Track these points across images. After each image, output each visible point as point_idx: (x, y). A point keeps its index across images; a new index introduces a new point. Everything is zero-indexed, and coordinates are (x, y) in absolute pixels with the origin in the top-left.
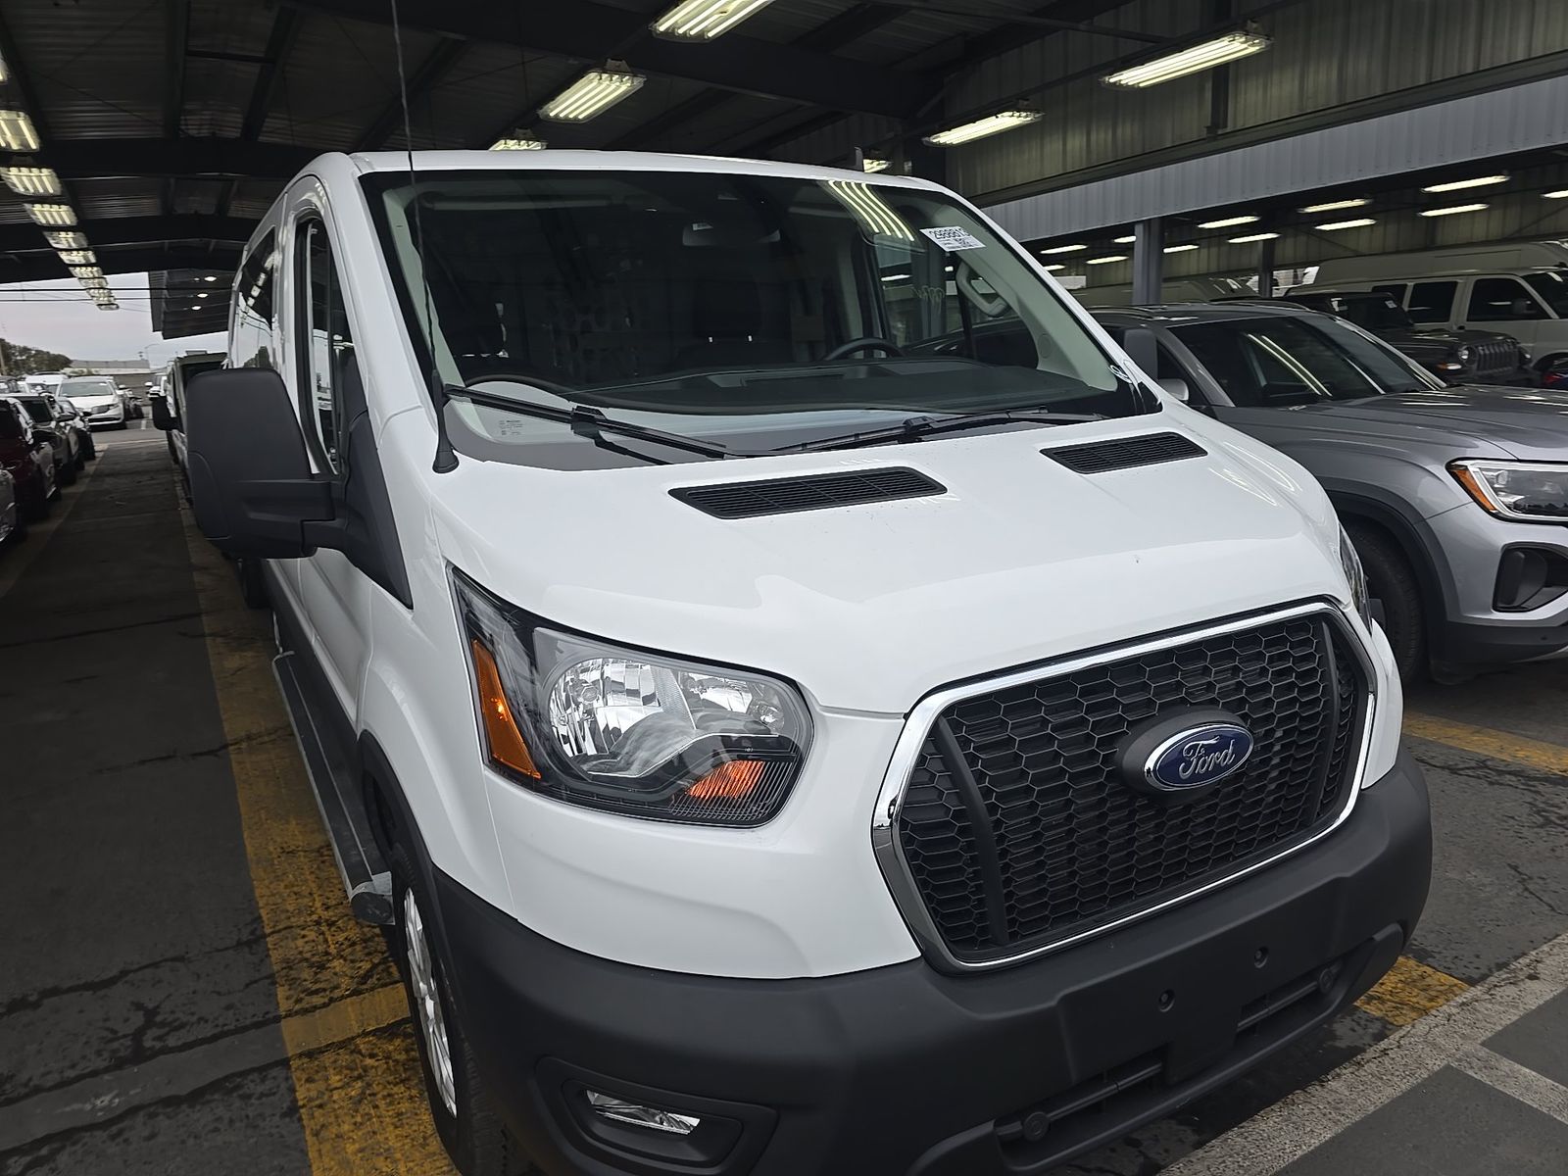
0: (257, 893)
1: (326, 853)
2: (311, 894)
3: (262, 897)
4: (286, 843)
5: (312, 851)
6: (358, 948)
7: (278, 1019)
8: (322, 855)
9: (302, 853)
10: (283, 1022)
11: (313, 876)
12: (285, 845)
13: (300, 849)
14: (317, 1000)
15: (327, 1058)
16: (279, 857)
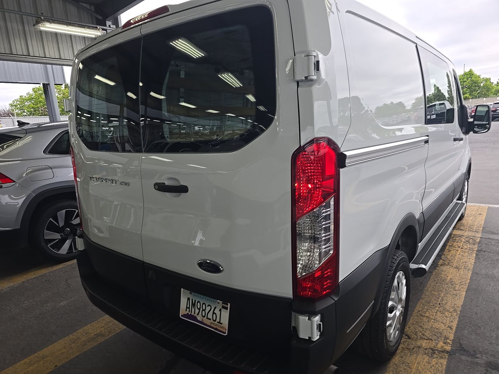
0: (474, 261)
1: (447, 263)
2: (459, 255)
3: (473, 259)
4: (456, 272)
5: (450, 265)
6: (457, 241)
7: (481, 238)
8: (449, 263)
9: (454, 266)
10: (480, 237)
11: (455, 258)
12: (457, 271)
13: (453, 268)
14: (472, 237)
15: (474, 230)
16: (461, 268)
